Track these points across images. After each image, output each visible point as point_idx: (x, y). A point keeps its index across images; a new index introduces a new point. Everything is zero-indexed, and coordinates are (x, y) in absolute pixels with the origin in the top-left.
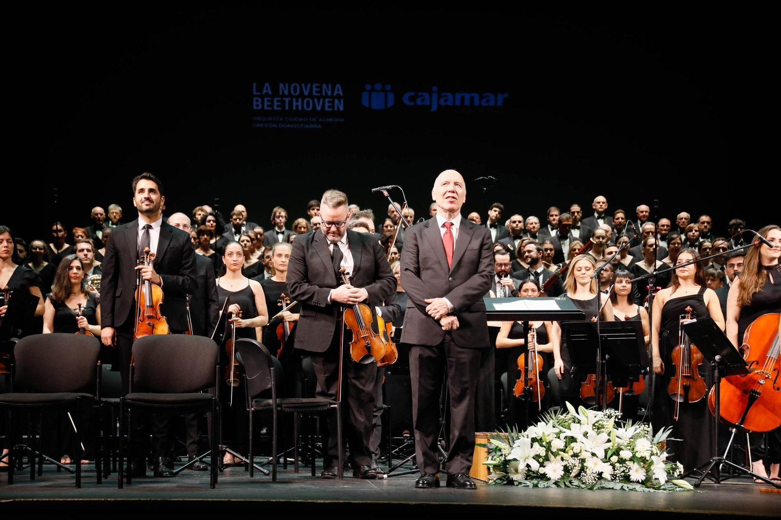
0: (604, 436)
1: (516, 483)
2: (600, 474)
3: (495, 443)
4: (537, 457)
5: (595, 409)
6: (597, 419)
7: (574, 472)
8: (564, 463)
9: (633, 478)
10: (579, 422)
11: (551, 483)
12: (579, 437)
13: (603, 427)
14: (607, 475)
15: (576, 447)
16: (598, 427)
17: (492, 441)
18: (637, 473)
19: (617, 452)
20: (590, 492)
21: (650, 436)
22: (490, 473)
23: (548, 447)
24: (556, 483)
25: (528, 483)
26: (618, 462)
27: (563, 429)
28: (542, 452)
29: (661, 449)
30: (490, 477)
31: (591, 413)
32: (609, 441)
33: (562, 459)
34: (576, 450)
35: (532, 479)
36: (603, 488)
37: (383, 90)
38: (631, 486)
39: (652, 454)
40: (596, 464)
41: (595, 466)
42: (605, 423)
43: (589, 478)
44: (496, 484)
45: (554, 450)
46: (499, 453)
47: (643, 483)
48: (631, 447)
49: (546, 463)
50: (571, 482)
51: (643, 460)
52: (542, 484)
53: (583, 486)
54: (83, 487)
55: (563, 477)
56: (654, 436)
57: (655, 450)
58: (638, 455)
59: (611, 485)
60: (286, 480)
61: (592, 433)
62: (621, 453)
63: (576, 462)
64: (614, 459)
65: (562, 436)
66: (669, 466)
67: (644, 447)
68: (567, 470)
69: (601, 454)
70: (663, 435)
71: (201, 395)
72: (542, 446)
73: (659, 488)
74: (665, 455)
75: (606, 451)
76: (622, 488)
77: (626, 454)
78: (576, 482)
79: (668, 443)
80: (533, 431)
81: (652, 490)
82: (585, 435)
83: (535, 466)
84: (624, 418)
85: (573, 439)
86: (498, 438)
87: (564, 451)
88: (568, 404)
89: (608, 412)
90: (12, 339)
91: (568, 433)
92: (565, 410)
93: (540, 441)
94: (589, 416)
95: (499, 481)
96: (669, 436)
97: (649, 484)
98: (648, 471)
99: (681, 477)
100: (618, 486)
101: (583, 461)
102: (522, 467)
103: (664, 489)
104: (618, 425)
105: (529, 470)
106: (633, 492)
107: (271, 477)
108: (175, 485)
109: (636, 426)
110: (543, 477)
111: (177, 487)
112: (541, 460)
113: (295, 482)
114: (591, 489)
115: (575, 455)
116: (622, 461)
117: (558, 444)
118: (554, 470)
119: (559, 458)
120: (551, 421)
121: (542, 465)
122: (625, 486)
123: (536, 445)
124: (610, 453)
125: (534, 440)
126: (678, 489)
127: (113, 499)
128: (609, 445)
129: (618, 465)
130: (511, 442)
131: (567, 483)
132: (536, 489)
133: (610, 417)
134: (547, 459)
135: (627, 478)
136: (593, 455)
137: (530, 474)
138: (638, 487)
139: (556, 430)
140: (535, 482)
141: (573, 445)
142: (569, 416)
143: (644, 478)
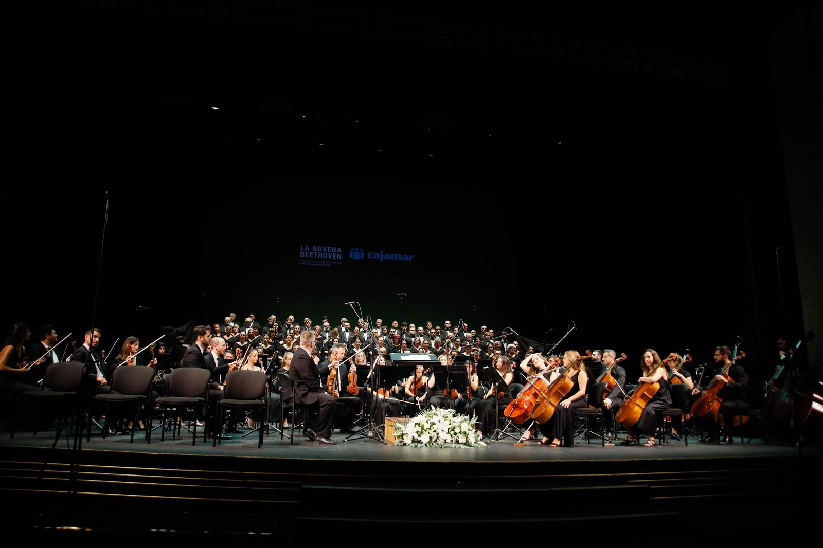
0: (448, 422)
1: (407, 445)
2: (446, 440)
3: (398, 425)
4: (417, 432)
5: (444, 409)
6: (445, 413)
7: (434, 440)
8: (429, 435)
9: (460, 441)
10: (437, 415)
11: (423, 445)
12: (437, 422)
13: (447, 417)
14: (448, 441)
15: (435, 427)
16: (445, 418)
17: (397, 424)
18: (462, 439)
19: (453, 429)
20: (441, 449)
21: (468, 422)
22: (395, 440)
23: (423, 428)
24: (426, 445)
25: (413, 445)
26: (454, 434)
27: (430, 419)
28: (419, 429)
29: (473, 427)
30: (395, 441)
31: (442, 410)
32: (450, 424)
33: (429, 433)
34: (435, 429)
35: (415, 443)
36: (447, 447)
37: (359, 251)
38: (459, 446)
39: (469, 430)
40: (444, 435)
41: (444, 436)
42: (448, 416)
43: (440, 441)
44: (398, 445)
45: (425, 429)
46: (400, 430)
47: (465, 444)
48: (460, 427)
49: (421, 435)
50: (432, 444)
51: (465, 433)
52: (419, 445)
53: (438, 446)
54: (197, 445)
55: (429, 442)
56: (470, 421)
57: (470, 427)
58: (463, 431)
59: (450, 445)
60: (298, 442)
61: (442, 420)
62: (455, 429)
63: (435, 434)
64: (452, 432)
65: (429, 422)
66: (476, 435)
67: (465, 427)
68: (431, 438)
69: (446, 430)
70: (474, 421)
71: (257, 401)
72: (419, 426)
73: (471, 446)
74: (474, 430)
75: (448, 429)
76: (455, 447)
77: (457, 430)
78: (435, 444)
79: (476, 424)
80: (415, 419)
81: (468, 447)
82: (439, 421)
83: (416, 436)
84: (457, 413)
85: (434, 424)
86: (400, 422)
87: (430, 429)
88: (433, 407)
89: (450, 410)
90: (171, 369)
91: (432, 420)
92: (431, 409)
93: (419, 424)
94: (442, 412)
95: (399, 444)
96: (477, 421)
97: (467, 444)
98: (467, 437)
99: (481, 440)
100: (453, 445)
101: (438, 434)
102: (410, 437)
103: (474, 447)
104: (454, 416)
105: (414, 438)
106: (460, 449)
107: (290, 440)
108: (242, 445)
109: (462, 416)
110: (420, 442)
111: (243, 446)
112: (419, 433)
113: (302, 444)
114: (441, 448)
115: (435, 431)
116: (455, 434)
117: (427, 426)
118: (425, 438)
119: (427, 432)
120: (424, 414)
121: (419, 436)
122: (457, 446)
123: (417, 426)
124: (450, 430)
125: (416, 424)
126: (480, 446)
127: (207, 455)
128: (450, 426)
129: (453, 435)
130: (405, 424)
131: (431, 445)
132: (416, 448)
133: (451, 412)
134: (422, 433)
135: (457, 442)
136: (443, 431)
137: (414, 441)
138: (462, 446)
139: (426, 419)
140: (416, 444)
141: (434, 426)
142: (432, 412)
143: (465, 442)
